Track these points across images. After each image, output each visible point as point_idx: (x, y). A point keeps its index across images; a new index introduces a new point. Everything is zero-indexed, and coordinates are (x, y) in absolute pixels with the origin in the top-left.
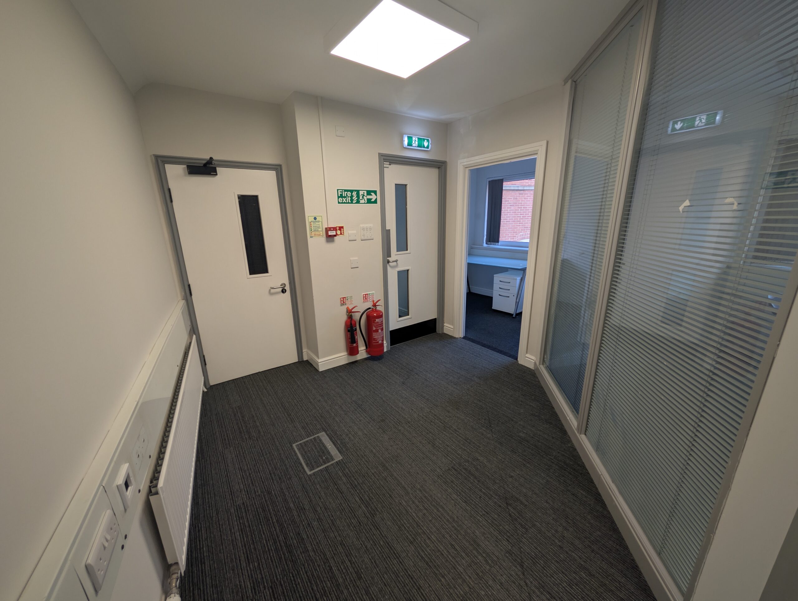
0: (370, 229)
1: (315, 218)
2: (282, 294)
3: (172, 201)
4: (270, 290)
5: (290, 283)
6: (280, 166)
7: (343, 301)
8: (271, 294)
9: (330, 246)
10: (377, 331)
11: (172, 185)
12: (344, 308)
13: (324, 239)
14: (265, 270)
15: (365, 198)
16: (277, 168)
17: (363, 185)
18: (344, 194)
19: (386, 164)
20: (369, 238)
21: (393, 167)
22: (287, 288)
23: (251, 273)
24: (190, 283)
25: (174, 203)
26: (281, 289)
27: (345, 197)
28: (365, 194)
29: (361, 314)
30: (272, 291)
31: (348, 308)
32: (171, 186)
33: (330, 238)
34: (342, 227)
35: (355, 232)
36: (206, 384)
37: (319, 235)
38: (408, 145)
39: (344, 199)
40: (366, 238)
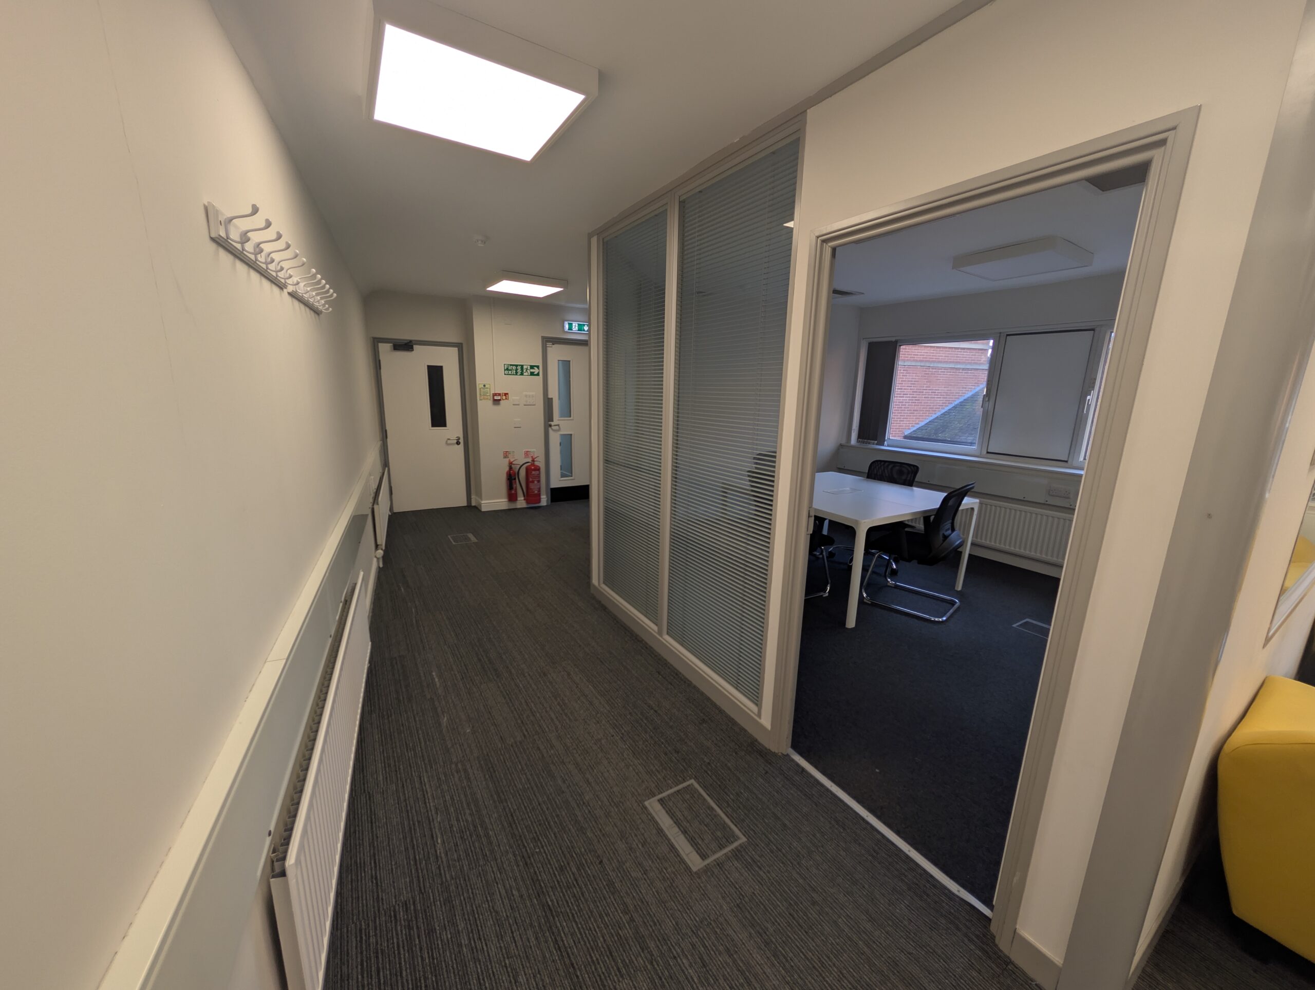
0: (533, 396)
1: (484, 386)
2: (457, 445)
3: (380, 368)
4: (447, 441)
5: (464, 437)
6: (462, 344)
7: (506, 454)
8: (447, 444)
9: (496, 407)
10: (533, 482)
11: (383, 357)
12: (507, 461)
13: (491, 402)
14: (444, 425)
15: (528, 371)
16: (459, 346)
17: (527, 363)
18: (510, 368)
19: (549, 344)
20: (531, 403)
21: (556, 346)
22: (461, 441)
23: (433, 426)
24: (387, 428)
25: (382, 370)
26: (455, 441)
27: (510, 370)
28: (529, 368)
29: (519, 466)
30: (449, 442)
31: (509, 460)
32: (381, 358)
33: (496, 402)
34: (507, 394)
35: (518, 398)
36: (391, 509)
37: (487, 399)
38: (569, 329)
39: (510, 372)
40: (528, 403)
